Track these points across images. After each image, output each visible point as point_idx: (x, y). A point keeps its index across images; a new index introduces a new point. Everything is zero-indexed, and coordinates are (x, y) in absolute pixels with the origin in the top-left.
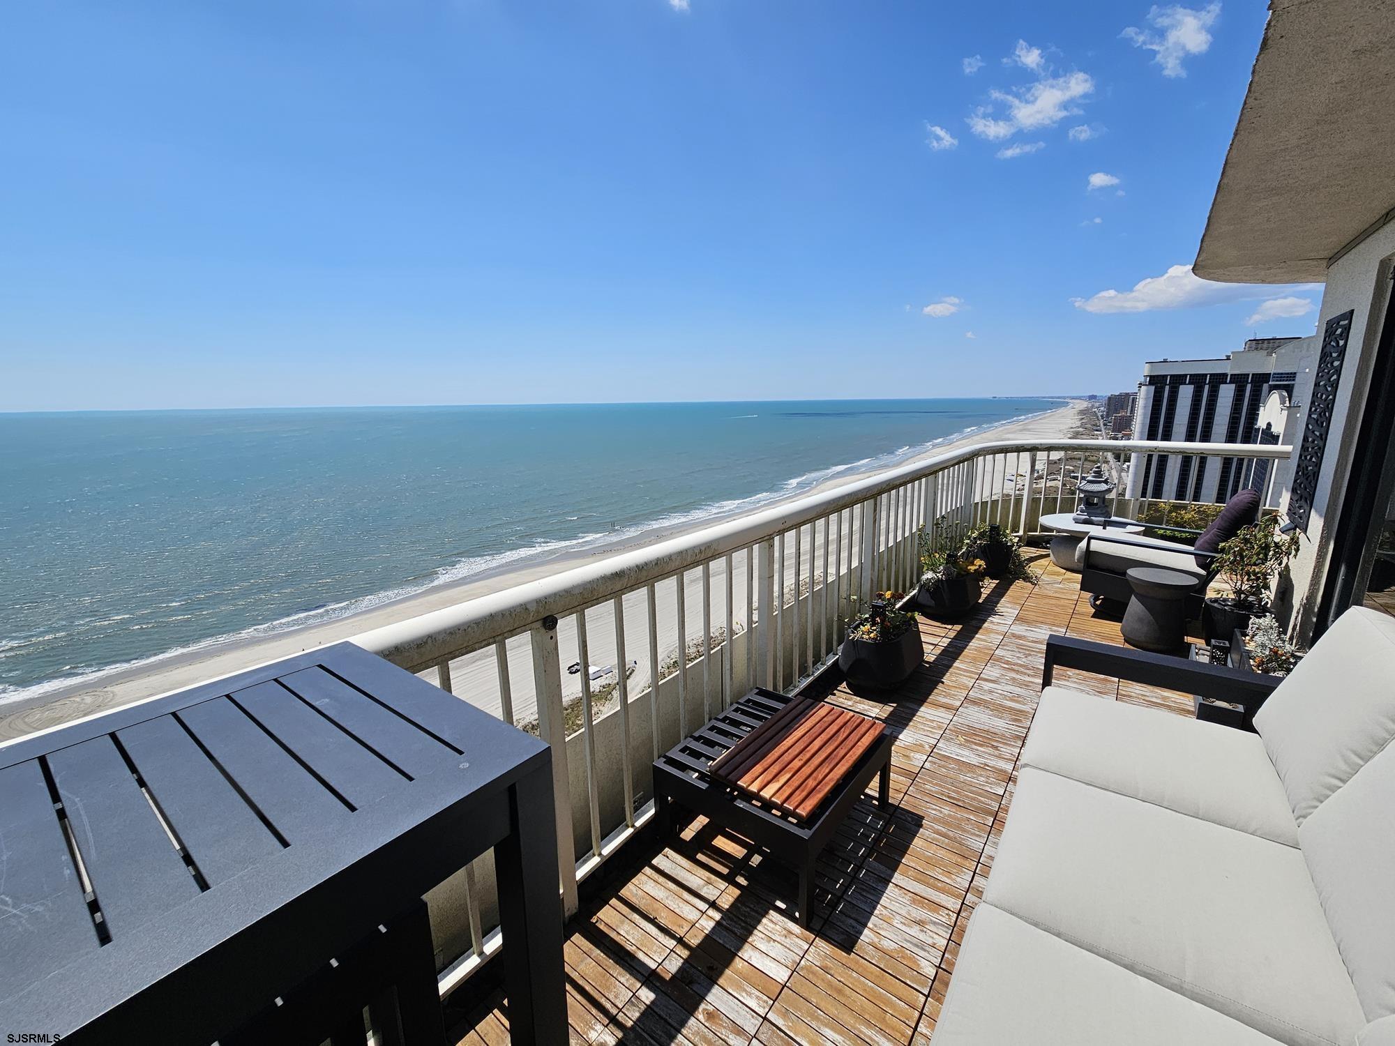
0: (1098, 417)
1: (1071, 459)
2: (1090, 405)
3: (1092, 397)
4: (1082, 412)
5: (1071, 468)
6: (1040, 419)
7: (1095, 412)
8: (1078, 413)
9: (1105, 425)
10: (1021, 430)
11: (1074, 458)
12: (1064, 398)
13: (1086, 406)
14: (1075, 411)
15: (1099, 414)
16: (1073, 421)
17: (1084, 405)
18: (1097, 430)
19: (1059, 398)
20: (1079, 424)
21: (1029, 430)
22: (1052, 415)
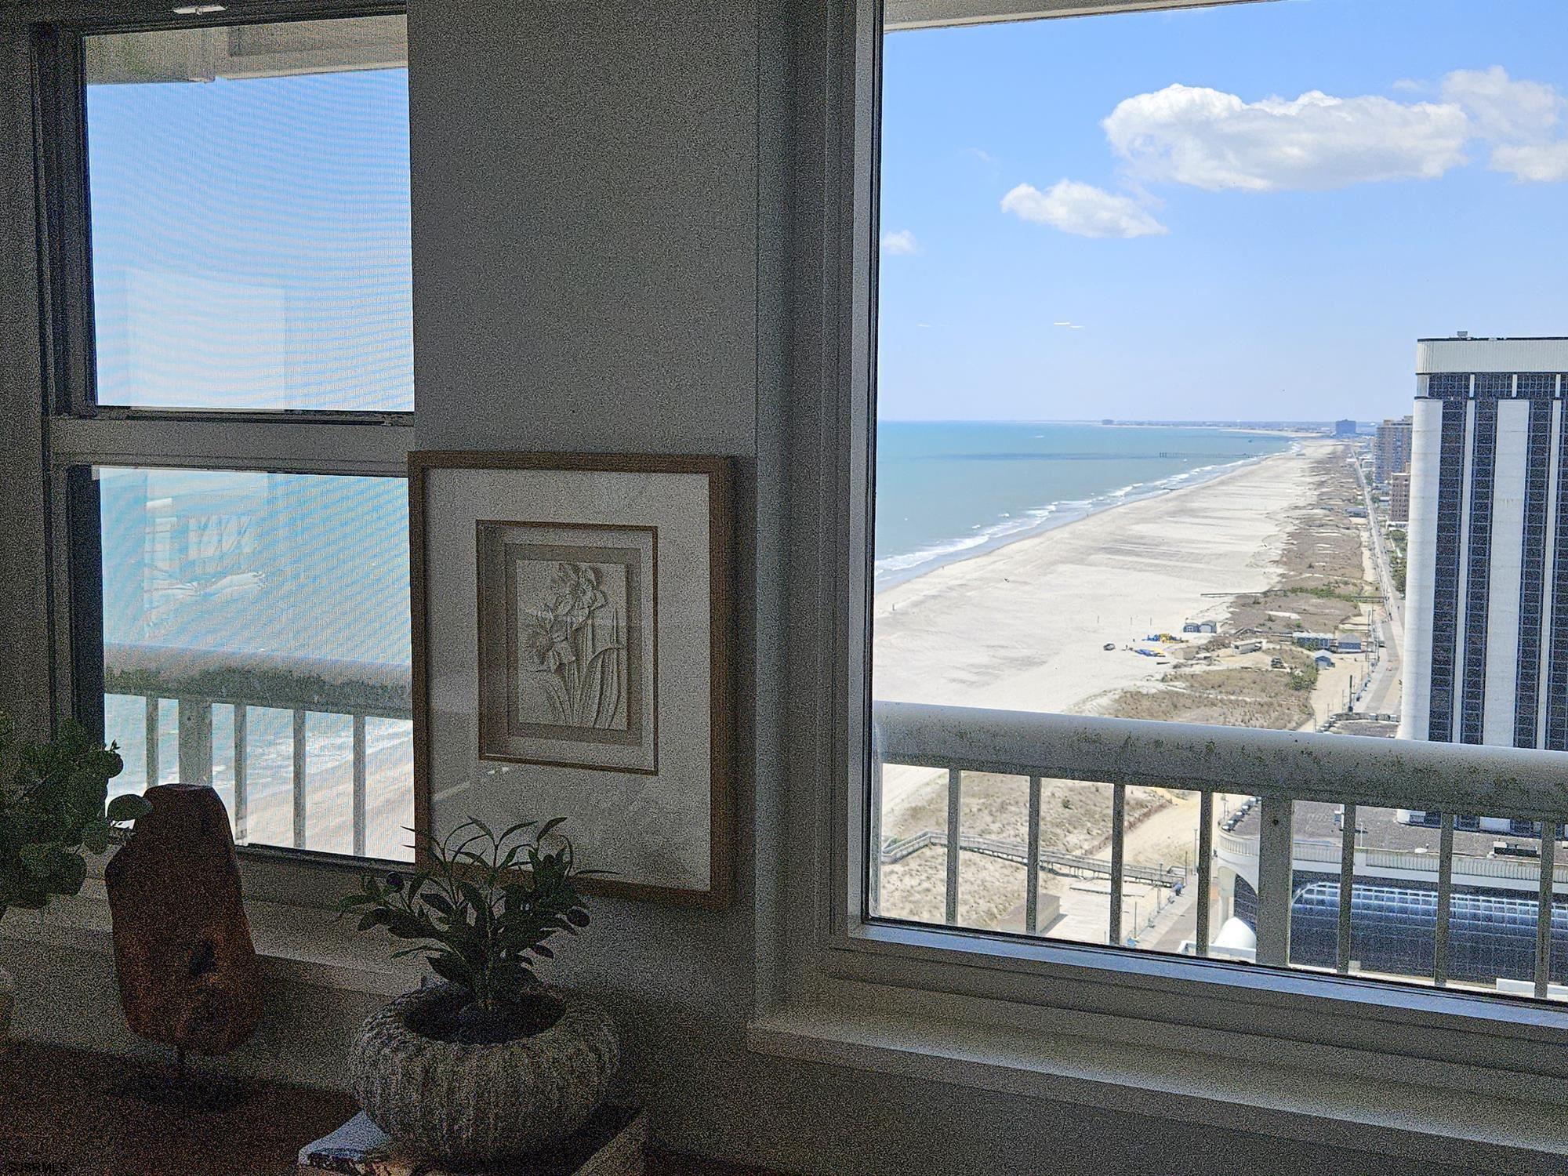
0: (1358, 479)
1: (1294, 591)
2: (1340, 448)
3: (1345, 428)
4: (1322, 466)
5: (1294, 616)
6: (1222, 483)
7: (1351, 465)
8: (1312, 469)
9: (1375, 500)
10: (1173, 514)
11: (1302, 590)
12: (1279, 426)
13: (1330, 449)
14: (1304, 465)
15: (1362, 472)
16: (1299, 490)
17: (1324, 448)
18: (1357, 515)
19: (1267, 426)
20: (1312, 496)
21: (1192, 513)
22: (1252, 473)
